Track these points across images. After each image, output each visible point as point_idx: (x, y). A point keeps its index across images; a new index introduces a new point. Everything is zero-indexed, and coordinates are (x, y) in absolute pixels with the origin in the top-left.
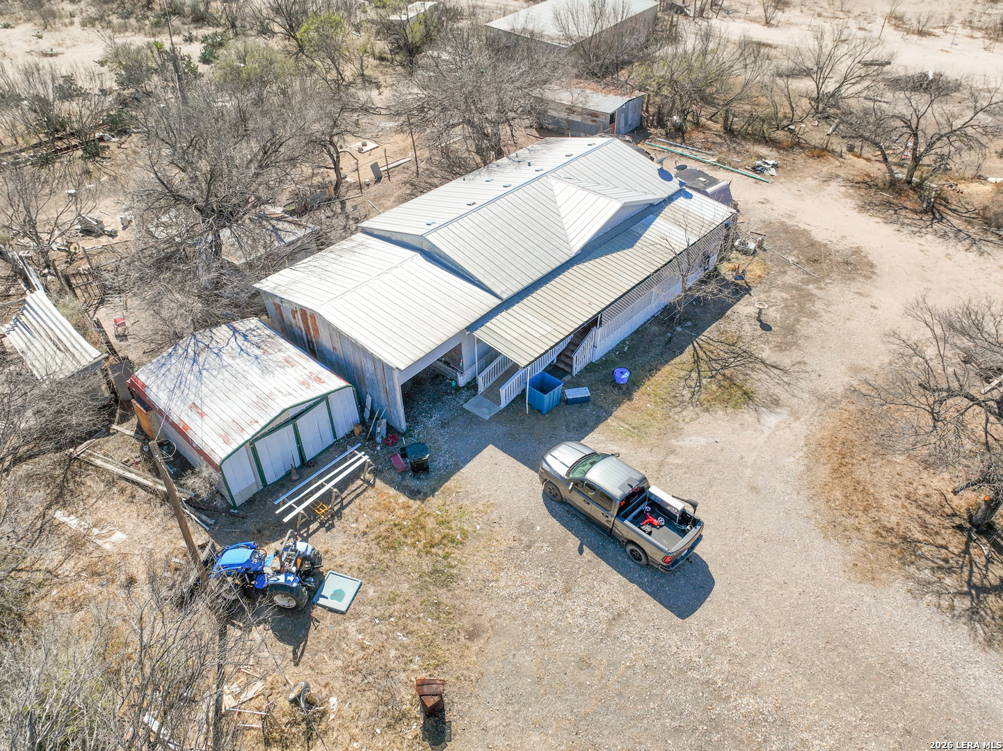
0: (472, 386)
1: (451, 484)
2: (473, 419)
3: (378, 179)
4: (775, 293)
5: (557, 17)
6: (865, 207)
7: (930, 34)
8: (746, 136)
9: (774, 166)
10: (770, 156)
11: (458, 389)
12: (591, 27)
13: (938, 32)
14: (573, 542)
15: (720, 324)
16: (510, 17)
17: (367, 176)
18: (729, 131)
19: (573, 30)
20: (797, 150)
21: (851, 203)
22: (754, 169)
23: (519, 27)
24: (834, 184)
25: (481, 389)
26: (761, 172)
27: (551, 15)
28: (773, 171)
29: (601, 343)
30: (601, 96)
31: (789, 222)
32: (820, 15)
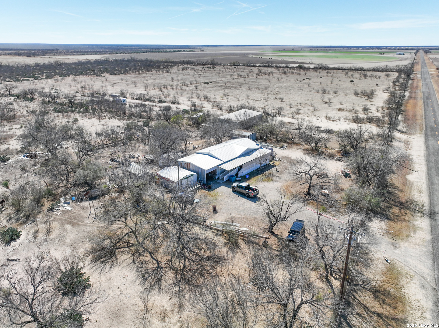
0: (218, 179)
1: (216, 190)
2: (219, 183)
3: (194, 149)
4: (281, 167)
5: (235, 116)
6: (305, 154)
7: (335, 121)
8: (281, 141)
9: (287, 147)
10: (286, 145)
11: (215, 179)
12: (244, 118)
13: (338, 120)
14: (237, 196)
15: (269, 171)
16: (224, 116)
17: (192, 148)
18: (277, 141)
19: (239, 119)
20: (293, 144)
21: (302, 153)
22: (282, 147)
23: (226, 118)
24: (299, 150)
25: (220, 179)
26: (283, 148)
27: (234, 115)
28: (286, 148)
29: (244, 172)
30: (246, 132)
31: (287, 156)
32: (308, 116)
